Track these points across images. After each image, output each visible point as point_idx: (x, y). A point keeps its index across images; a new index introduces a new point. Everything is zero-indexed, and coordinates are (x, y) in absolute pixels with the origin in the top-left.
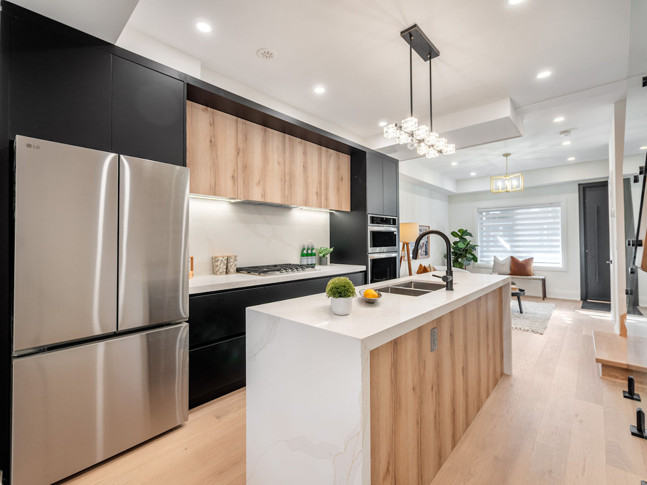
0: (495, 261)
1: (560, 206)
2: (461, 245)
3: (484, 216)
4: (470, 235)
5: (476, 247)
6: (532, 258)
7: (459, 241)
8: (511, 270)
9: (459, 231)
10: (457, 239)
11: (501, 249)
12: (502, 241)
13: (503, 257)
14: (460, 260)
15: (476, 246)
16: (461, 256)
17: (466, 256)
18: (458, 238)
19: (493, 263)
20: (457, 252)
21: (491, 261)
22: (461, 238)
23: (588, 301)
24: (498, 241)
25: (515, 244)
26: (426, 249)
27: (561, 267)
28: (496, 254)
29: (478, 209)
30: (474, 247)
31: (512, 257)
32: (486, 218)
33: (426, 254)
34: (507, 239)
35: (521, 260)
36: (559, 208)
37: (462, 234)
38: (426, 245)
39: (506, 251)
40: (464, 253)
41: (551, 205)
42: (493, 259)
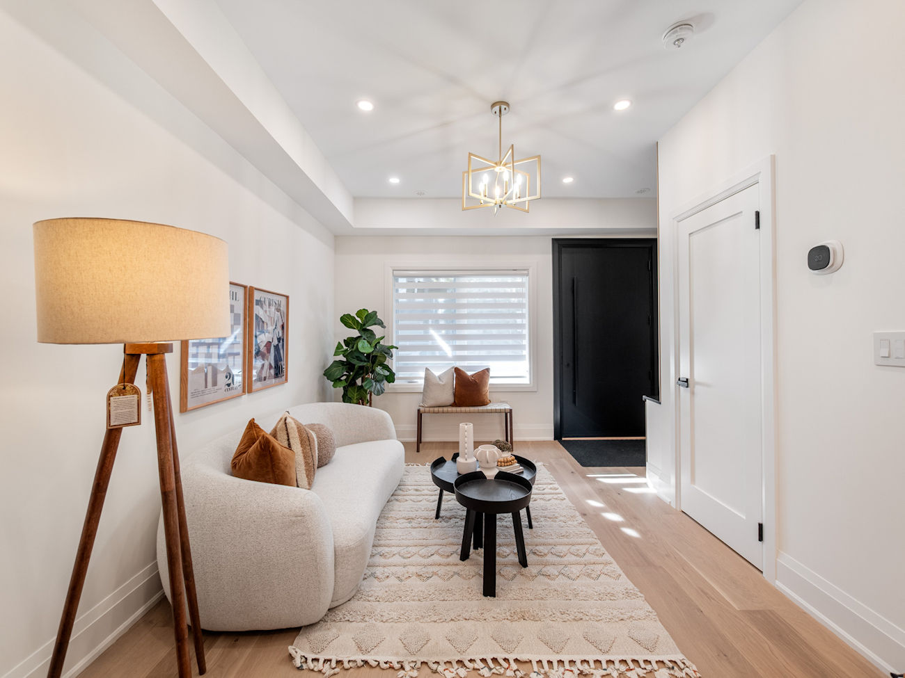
0: (427, 379)
1: (528, 275)
2: (363, 347)
3: (403, 286)
4: (381, 324)
5: (394, 351)
6: (488, 370)
7: (359, 338)
8: (455, 395)
9: (359, 313)
10: (355, 333)
11: (437, 353)
12: (437, 337)
13: (440, 370)
14: (359, 382)
15: (393, 347)
16: (362, 371)
17: (373, 372)
18: (357, 331)
19: (422, 382)
20: (354, 362)
21: (420, 378)
22: (363, 330)
23: (563, 439)
24: (429, 338)
25: (459, 343)
26: (278, 359)
27: (528, 382)
28: (429, 364)
29: (393, 270)
30: (387, 351)
31: (457, 370)
32: (408, 291)
33: (277, 375)
34: (443, 332)
35: (469, 373)
36: (525, 279)
37: (364, 322)
38: (277, 347)
39: (444, 358)
40: (369, 364)
41: (515, 271)
42: (422, 374)
